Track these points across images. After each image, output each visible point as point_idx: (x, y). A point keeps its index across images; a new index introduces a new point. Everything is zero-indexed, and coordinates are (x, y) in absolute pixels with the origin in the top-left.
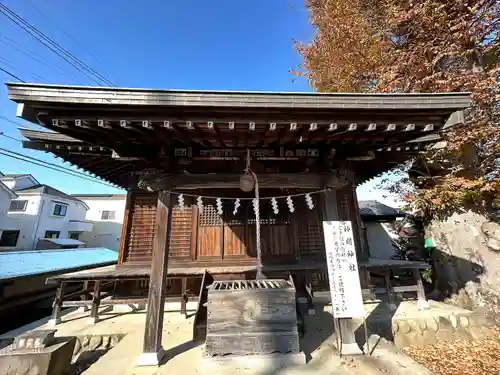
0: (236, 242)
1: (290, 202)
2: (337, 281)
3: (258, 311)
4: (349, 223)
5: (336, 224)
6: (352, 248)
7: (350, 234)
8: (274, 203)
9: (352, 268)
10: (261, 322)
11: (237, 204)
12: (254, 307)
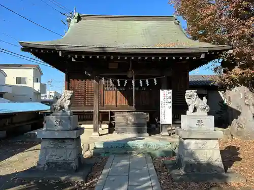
0: (123, 99)
1: (147, 81)
2: (163, 112)
3: (133, 120)
4: (171, 91)
5: (165, 91)
6: (170, 100)
7: (170, 95)
8: (141, 82)
9: (169, 107)
10: (134, 124)
11: (126, 82)
12: (131, 119)
